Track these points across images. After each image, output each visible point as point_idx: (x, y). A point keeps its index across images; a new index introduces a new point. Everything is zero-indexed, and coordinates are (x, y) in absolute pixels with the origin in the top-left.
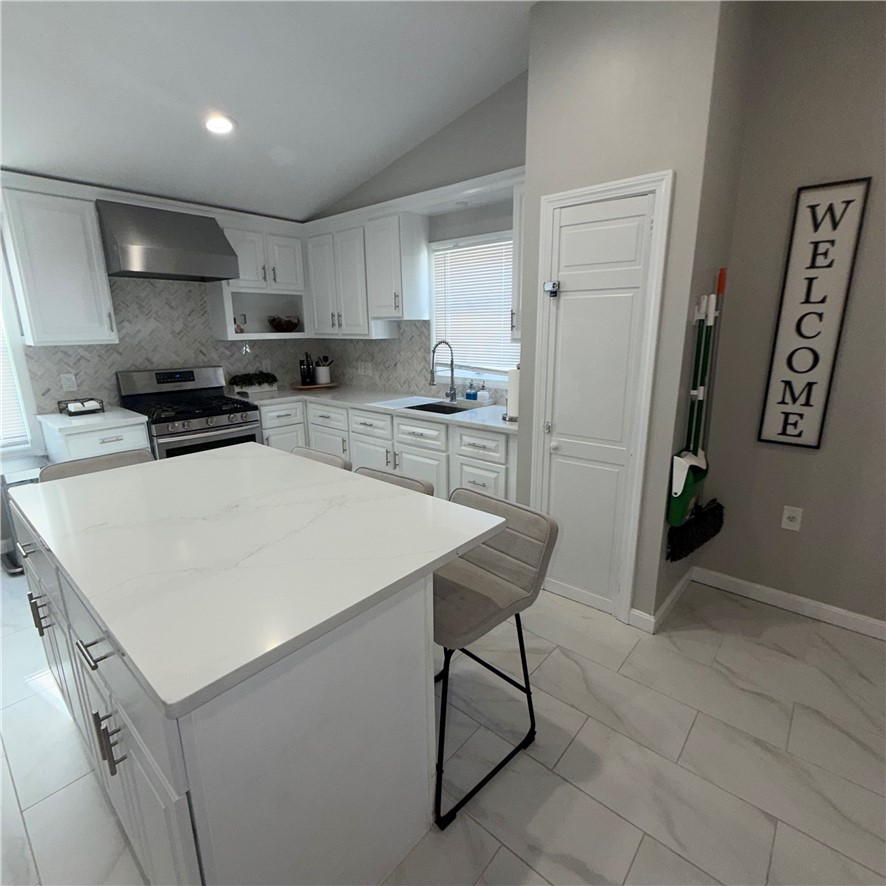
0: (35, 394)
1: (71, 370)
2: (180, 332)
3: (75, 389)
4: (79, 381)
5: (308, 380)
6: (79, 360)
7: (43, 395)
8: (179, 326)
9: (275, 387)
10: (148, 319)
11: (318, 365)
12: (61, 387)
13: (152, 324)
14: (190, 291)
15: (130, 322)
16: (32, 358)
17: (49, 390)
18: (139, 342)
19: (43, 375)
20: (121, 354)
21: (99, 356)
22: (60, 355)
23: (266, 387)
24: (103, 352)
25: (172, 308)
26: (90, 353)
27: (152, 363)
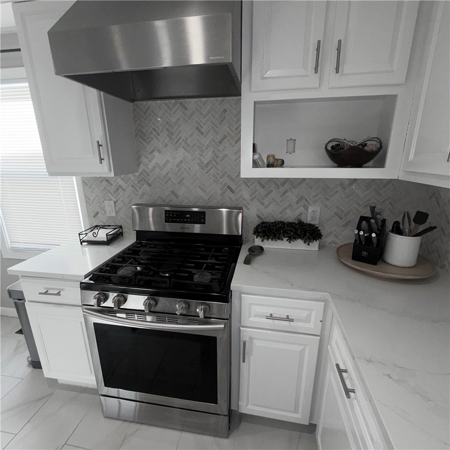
0: (89, 216)
1: (113, 198)
2: (208, 164)
3: (114, 214)
4: (117, 209)
5: (365, 253)
6: (118, 189)
7: (94, 217)
8: (208, 156)
9: (314, 246)
10: (176, 149)
11: (398, 230)
12: (105, 212)
13: (181, 154)
14: (225, 111)
15: (160, 152)
16: (87, 185)
17: (98, 213)
18: (167, 174)
19: (94, 200)
20: (150, 185)
21: (132, 186)
22: (105, 183)
23: (299, 245)
24: (136, 182)
25: (202, 134)
26: (126, 183)
27: (177, 196)
